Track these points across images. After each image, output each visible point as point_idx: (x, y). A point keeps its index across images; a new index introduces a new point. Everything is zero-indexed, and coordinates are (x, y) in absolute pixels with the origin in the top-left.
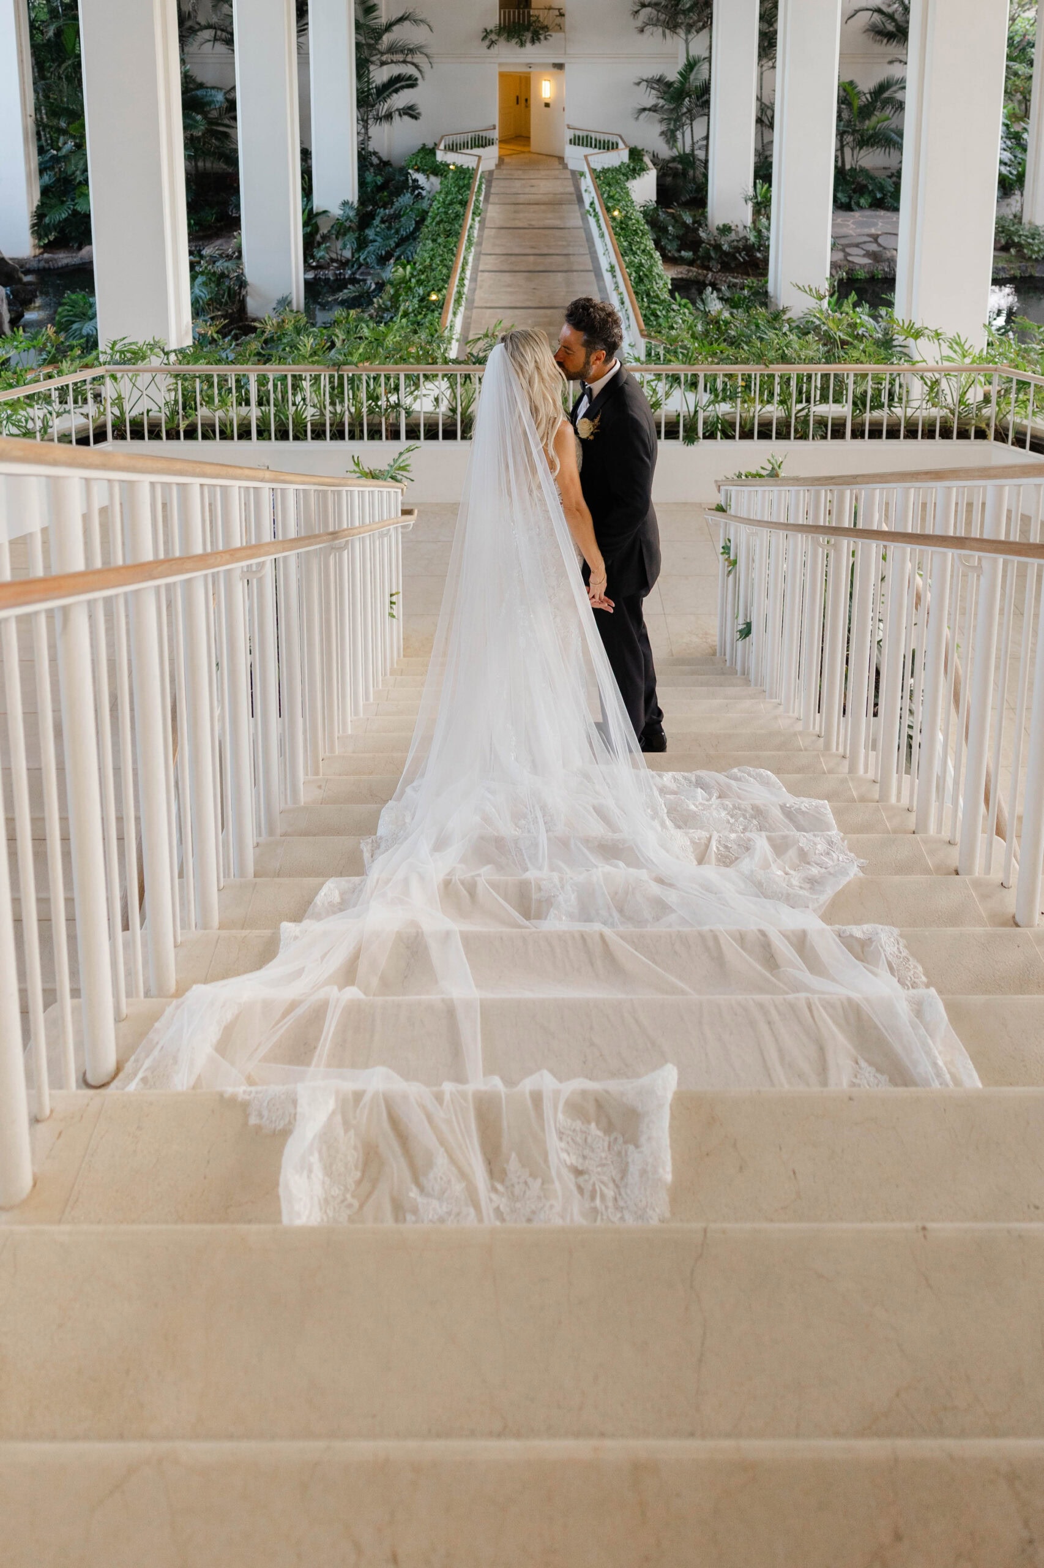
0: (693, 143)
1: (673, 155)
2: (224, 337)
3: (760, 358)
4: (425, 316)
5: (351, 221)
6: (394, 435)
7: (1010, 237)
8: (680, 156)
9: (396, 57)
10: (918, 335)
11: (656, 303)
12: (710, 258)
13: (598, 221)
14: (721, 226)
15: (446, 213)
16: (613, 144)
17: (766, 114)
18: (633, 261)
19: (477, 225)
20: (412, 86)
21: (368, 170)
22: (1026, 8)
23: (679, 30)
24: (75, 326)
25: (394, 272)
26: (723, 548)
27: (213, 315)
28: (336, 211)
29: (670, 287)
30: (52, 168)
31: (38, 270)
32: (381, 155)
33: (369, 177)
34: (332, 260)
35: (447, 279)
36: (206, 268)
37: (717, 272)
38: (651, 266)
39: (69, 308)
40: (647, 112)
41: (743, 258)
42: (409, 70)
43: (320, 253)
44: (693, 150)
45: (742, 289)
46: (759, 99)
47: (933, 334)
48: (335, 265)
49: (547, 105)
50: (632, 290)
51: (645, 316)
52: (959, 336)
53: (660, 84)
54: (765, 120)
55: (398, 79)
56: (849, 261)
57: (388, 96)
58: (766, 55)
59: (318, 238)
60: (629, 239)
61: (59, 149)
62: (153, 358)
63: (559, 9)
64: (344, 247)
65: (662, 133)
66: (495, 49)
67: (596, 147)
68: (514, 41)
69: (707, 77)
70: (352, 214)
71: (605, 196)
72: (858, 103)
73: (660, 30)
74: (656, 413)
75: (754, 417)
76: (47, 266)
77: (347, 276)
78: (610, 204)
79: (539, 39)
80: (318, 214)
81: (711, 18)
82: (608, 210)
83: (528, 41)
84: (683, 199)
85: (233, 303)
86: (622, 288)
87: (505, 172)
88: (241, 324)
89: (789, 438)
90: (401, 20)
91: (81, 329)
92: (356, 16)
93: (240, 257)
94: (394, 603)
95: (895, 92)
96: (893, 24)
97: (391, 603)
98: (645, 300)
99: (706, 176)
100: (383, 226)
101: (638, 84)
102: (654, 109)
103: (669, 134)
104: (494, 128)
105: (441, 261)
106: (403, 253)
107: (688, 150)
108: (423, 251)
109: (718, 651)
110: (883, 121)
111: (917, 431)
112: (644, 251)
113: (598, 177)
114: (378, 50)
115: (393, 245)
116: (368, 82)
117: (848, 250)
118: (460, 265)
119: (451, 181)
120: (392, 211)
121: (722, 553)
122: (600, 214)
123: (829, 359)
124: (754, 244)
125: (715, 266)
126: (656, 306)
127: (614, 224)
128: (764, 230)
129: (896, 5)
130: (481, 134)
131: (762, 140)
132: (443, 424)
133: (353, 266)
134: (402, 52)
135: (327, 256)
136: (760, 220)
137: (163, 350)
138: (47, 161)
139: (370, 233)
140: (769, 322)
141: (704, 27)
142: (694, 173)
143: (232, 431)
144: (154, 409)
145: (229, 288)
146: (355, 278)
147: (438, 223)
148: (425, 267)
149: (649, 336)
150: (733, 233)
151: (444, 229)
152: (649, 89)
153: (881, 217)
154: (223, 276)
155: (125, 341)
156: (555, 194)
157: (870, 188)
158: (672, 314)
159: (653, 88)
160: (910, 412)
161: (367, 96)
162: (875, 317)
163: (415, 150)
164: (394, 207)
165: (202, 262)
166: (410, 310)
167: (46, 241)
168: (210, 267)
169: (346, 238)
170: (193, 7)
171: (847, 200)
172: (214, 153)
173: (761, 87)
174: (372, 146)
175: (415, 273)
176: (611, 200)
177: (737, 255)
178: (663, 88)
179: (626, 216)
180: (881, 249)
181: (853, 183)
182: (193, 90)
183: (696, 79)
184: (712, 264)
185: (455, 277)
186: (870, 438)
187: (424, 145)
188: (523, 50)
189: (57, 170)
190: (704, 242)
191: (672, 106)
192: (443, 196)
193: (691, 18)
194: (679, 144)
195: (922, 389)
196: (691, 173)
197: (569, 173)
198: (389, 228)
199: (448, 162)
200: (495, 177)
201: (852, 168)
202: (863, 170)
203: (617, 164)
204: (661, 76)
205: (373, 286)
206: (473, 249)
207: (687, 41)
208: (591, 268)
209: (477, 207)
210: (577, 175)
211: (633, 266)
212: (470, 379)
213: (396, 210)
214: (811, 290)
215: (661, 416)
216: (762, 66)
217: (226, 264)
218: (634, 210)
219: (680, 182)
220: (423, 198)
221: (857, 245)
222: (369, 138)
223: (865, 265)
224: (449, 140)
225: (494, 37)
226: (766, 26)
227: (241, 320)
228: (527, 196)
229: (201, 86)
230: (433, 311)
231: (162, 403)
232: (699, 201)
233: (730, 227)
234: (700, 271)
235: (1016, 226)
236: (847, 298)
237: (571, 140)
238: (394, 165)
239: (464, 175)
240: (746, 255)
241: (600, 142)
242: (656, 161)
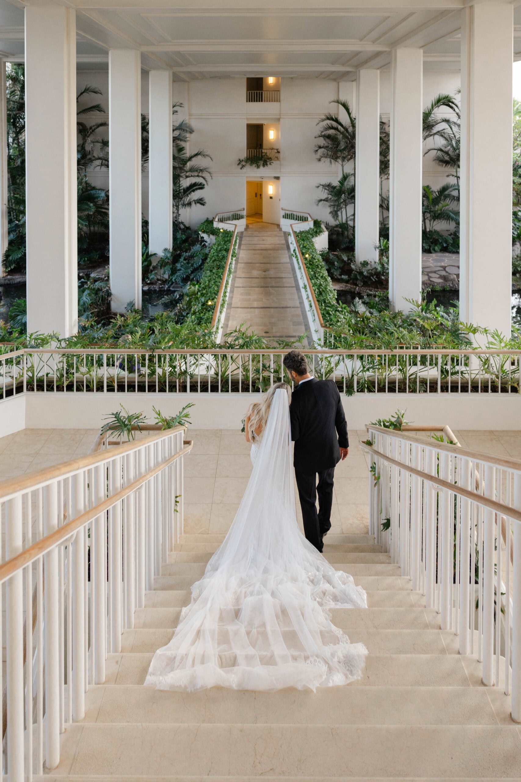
0: (347, 218)
1: (337, 224)
2: (98, 324)
3: (388, 345)
4: (205, 314)
5: (168, 259)
6: (183, 389)
7: (516, 268)
8: (340, 224)
9: (193, 174)
10: (475, 331)
11: (329, 307)
12: (357, 279)
13: (297, 260)
14: (362, 262)
15: (218, 256)
16: (305, 218)
17: (384, 203)
18: (317, 283)
19: (234, 262)
20: (202, 188)
21: (178, 232)
22: (516, 148)
23: (339, 160)
24: (19, 318)
25: (189, 288)
26: (371, 467)
27: (93, 311)
28: (161, 254)
29: (336, 297)
30: (15, 231)
31: (4, 285)
32: (185, 223)
33: (179, 235)
34: (158, 280)
35: (216, 294)
36: (90, 286)
37: (361, 287)
38: (326, 285)
39: (16, 308)
40: (323, 202)
41: (375, 279)
42: (200, 180)
43: (152, 276)
44: (347, 221)
45: (375, 296)
46: (381, 195)
47: (483, 330)
48: (160, 282)
49: (271, 198)
50: (315, 299)
51: (323, 314)
52: (497, 331)
53: (329, 187)
54: (384, 205)
55: (195, 184)
56: (431, 281)
57: (189, 193)
58: (384, 172)
59: (151, 268)
60: (314, 270)
61: (19, 221)
62: (53, 342)
63: (277, 149)
64: (164, 273)
65: (331, 212)
66: (244, 170)
67: (296, 219)
68: (254, 165)
69: (353, 184)
70: (169, 255)
71: (301, 246)
72: (431, 197)
73: (329, 159)
74: (331, 376)
75: (385, 378)
76: (9, 282)
77: (165, 289)
78: (304, 251)
79: (267, 164)
80: (151, 255)
81: (355, 154)
82: (303, 254)
83: (261, 165)
84: (342, 247)
85: (104, 305)
86: (311, 298)
87: (249, 232)
88: (107, 316)
89: (406, 392)
90: (197, 155)
91: (22, 319)
92: (173, 153)
93: (108, 280)
94: (178, 502)
95: (451, 191)
96: (448, 157)
97: (176, 502)
98: (323, 305)
99: (354, 235)
100: (185, 262)
101: (318, 187)
102: (326, 200)
103: (334, 213)
104: (244, 210)
105: (214, 283)
106: (195, 276)
107: (344, 221)
108: (205, 276)
109: (370, 529)
110: (446, 206)
111: (478, 387)
112: (322, 277)
113: (298, 236)
114: (184, 170)
115: (190, 272)
116: (179, 186)
117: (430, 275)
118: (224, 285)
119: (221, 238)
120: (190, 254)
121: (371, 471)
122: (299, 256)
123: (427, 346)
124: (380, 272)
125: (360, 284)
126: (329, 309)
127: (306, 262)
128: (385, 265)
129: (449, 147)
130: (237, 213)
131: (383, 216)
132: (211, 382)
133: (169, 283)
134: (197, 171)
135: (155, 277)
136: (383, 259)
137: (58, 339)
138: (13, 227)
139: (178, 266)
140: (391, 319)
141: (351, 158)
142: (348, 233)
143: (93, 386)
144: (51, 373)
145: (102, 296)
146: (170, 290)
147: (214, 261)
148: (206, 286)
149: (325, 326)
150: (369, 265)
151: (217, 264)
152: (324, 190)
153: (446, 256)
154: (99, 290)
155: (38, 334)
156: (275, 244)
157: (440, 241)
158: (338, 313)
159: (326, 189)
160: (473, 376)
161: (179, 194)
162: (448, 313)
163: (203, 221)
164: (191, 252)
165: (88, 282)
166: (197, 310)
167: (9, 269)
168: (92, 285)
169: (166, 268)
170: (92, 149)
171: (428, 248)
172: (99, 223)
173: (381, 189)
174: (180, 219)
175: (200, 289)
176: (305, 249)
177: (372, 278)
178: (331, 189)
179: (312, 257)
180: (447, 274)
181: (431, 238)
182: (90, 190)
183: (348, 184)
184: (358, 282)
185: (221, 293)
186: (451, 391)
187: (208, 218)
188: (259, 170)
189: (17, 232)
190: (353, 270)
191: (335, 199)
192: (216, 246)
193: (344, 154)
194: (340, 218)
195: (480, 363)
196: (346, 233)
197: (283, 233)
198: (188, 263)
199: (220, 228)
200: (244, 235)
201: (430, 230)
202: (436, 232)
203: (307, 229)
204: (329, 184)
205: (178, 296)
206: (231, 276)
207: (342, 166)
208: (294, 285)
209: (234, 252)
210: (286, 234)
211: (316, 285)
212: (226, 357)
213: (192, 253)
214: (413, 301)
215: (333, 377)
216: (381, 178)
217: (100, 284)
218: (317, 254)
219: (341, 238)
220: (206, 247)
221: (435, 272)
222: (179, 215)
223: (440, 283)
224: (220, 216)
225: (244, 163)
226: (383, 157)
227: (108, 314)
228: (260, 245)
229: (94, 188)
230: (209, 311)
231: (55, 368)
232: (350, 248)
233: (367, 263)
234: (352, 286)
235: (519, 262)
236: (431, 302)
237: (283, 216)
238: (192, 229)
239: (228, 235)
240: (376, 277)
241: (298, 217)
242: (328, 227)
